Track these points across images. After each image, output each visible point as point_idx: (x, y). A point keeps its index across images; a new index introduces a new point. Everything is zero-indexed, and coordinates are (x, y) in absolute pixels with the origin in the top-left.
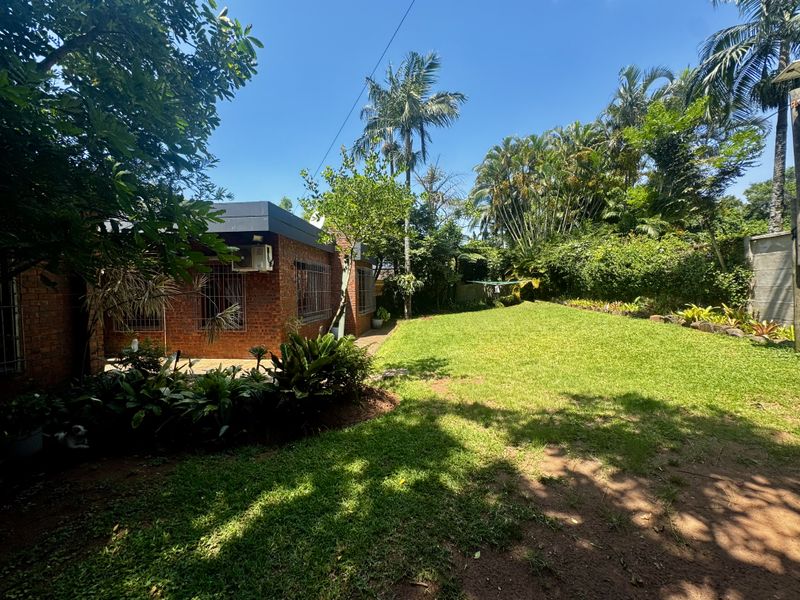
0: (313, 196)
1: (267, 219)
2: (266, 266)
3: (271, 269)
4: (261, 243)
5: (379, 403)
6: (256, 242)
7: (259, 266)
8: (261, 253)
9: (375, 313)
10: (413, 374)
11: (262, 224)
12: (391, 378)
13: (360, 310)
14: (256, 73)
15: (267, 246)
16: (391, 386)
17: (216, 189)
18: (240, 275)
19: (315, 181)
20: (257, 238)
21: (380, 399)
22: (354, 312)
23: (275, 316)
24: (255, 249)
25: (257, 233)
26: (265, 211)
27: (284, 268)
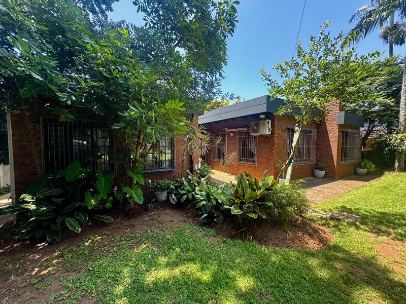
0: (268, 84)
1: (265, 105)
2: (267, 132)
3: (270, 133)
4: (264, 119)
5: (307, 237)
6: (261, 119)
7: (263, 132)
8: (264, 124)
9: (360, 164)
10: (365, 223)
11: (263, 109)
12: (338, 220)
13: (342, 160)
14: (237, 21)
15: (267, 120)
16: (334, 226)
17: (230, 94)
18: (255, 137)
19: (268, 74)
20: (262, 116)
21: (310, 235)
22: (335, 161)
23: (271, 160)
24: (261, 122)
25: (263, 114)
26: (265, 101)
27: (278, 132)
